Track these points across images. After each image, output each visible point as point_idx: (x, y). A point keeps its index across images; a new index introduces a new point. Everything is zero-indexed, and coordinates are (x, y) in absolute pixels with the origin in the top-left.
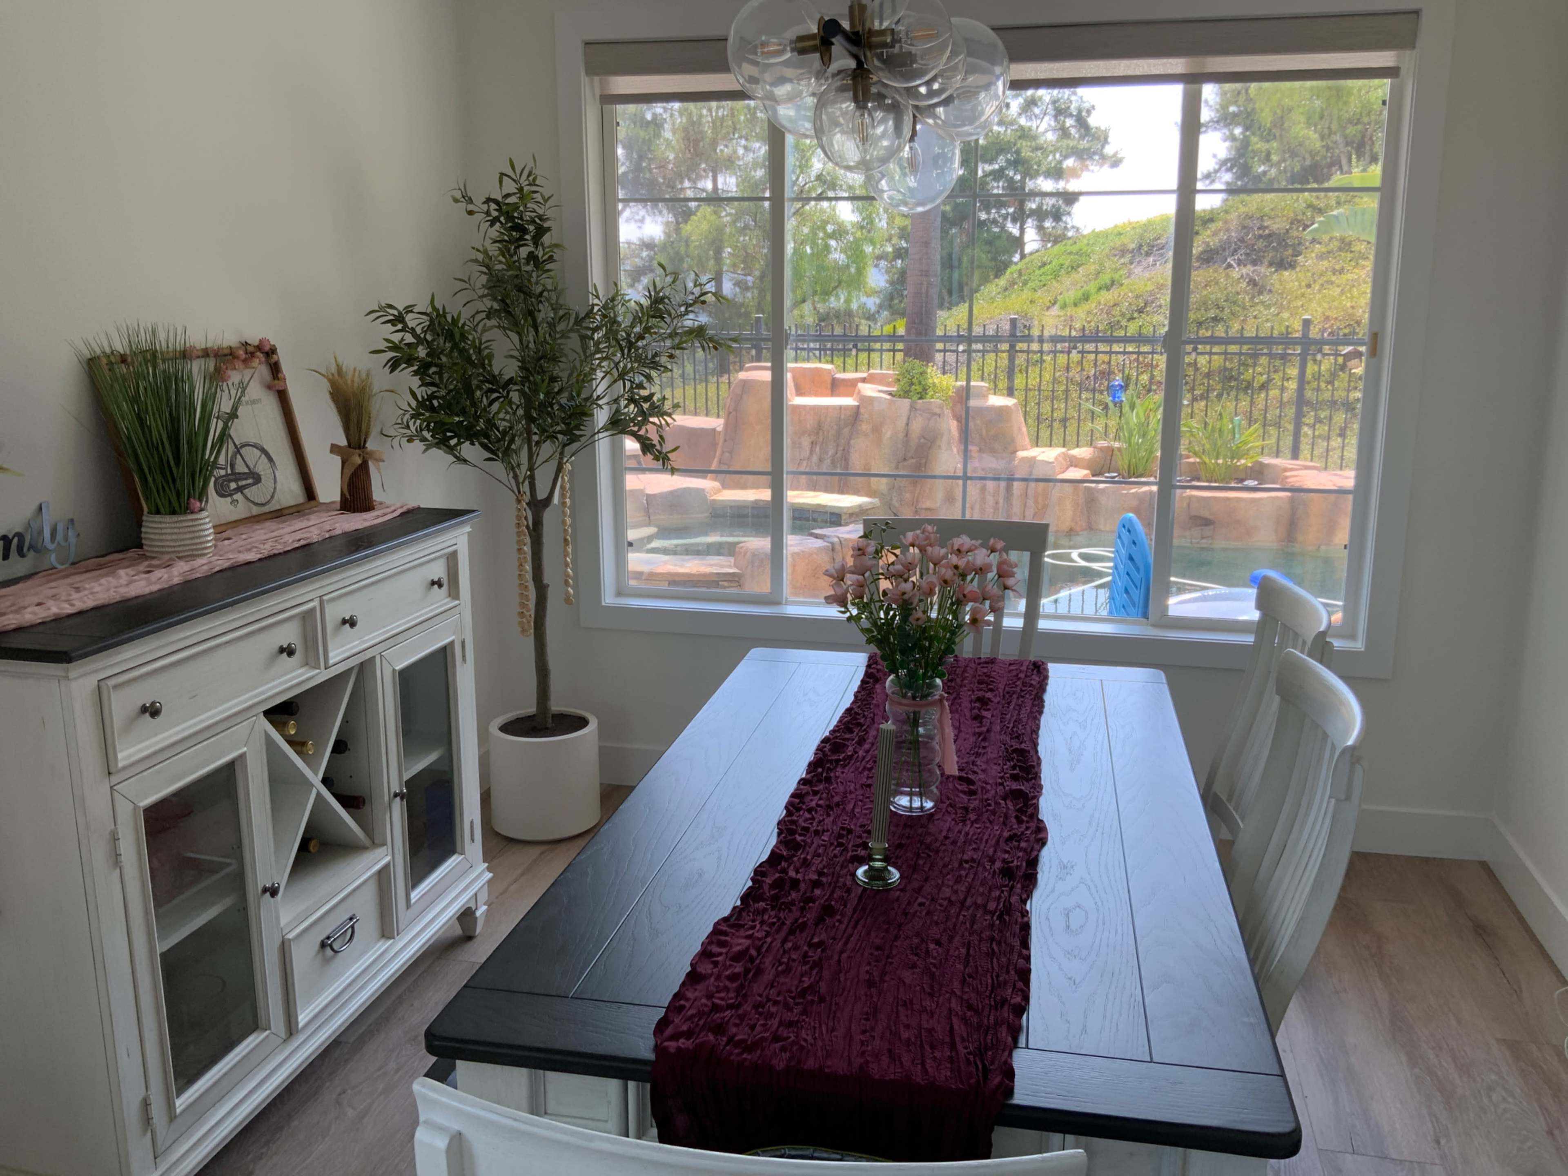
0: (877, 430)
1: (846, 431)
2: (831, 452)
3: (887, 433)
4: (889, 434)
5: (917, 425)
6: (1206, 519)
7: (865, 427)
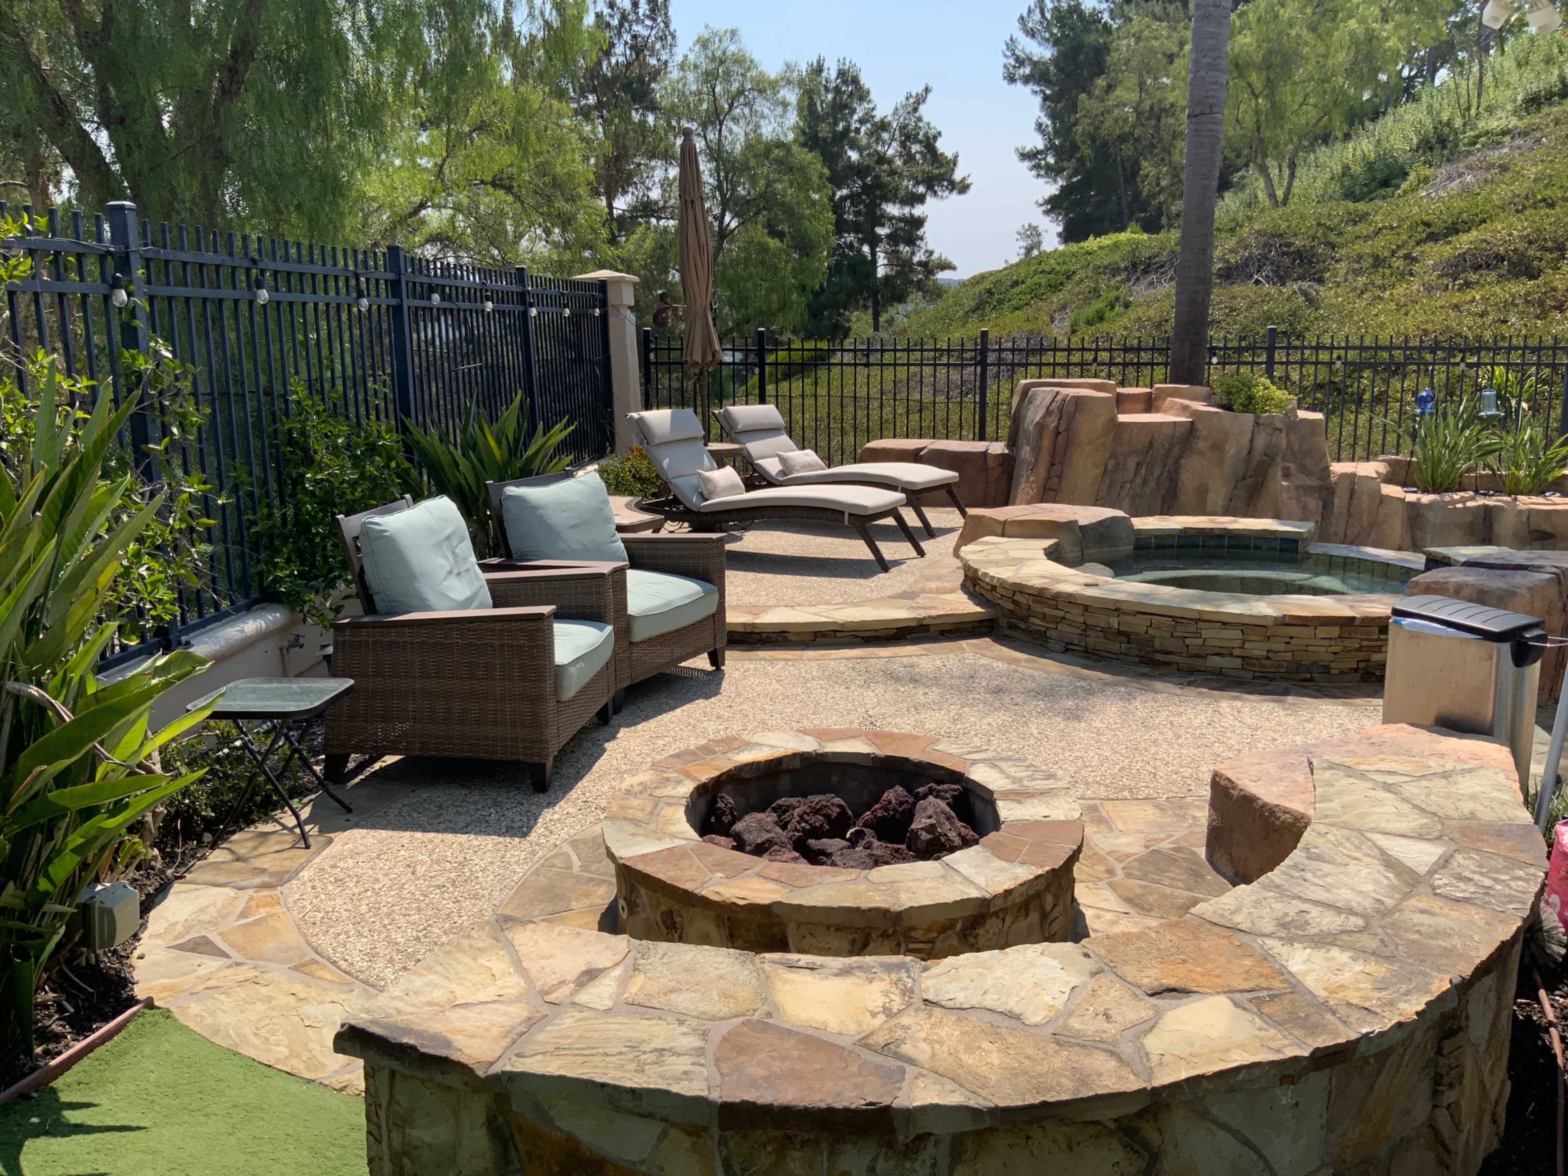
0: (1218, 447)
1: (1176, 450)
2: (1157, 473)
3: (1231, 450)
4: (1232, 452)
5: (1261, 441)
6: (1546, 533)
7: (1201, 445)
